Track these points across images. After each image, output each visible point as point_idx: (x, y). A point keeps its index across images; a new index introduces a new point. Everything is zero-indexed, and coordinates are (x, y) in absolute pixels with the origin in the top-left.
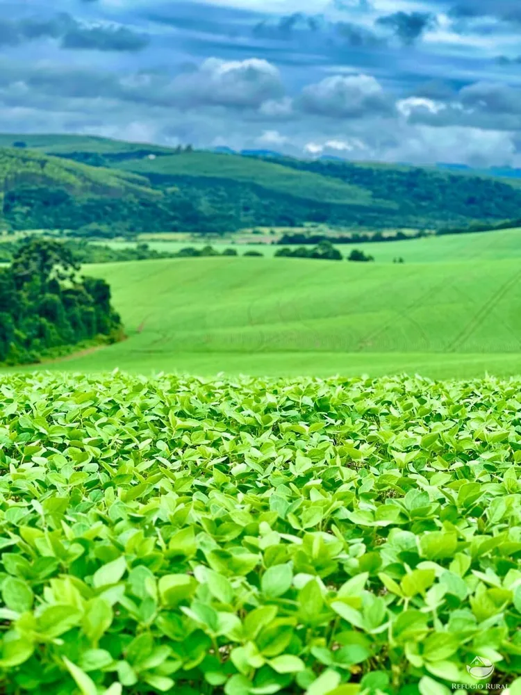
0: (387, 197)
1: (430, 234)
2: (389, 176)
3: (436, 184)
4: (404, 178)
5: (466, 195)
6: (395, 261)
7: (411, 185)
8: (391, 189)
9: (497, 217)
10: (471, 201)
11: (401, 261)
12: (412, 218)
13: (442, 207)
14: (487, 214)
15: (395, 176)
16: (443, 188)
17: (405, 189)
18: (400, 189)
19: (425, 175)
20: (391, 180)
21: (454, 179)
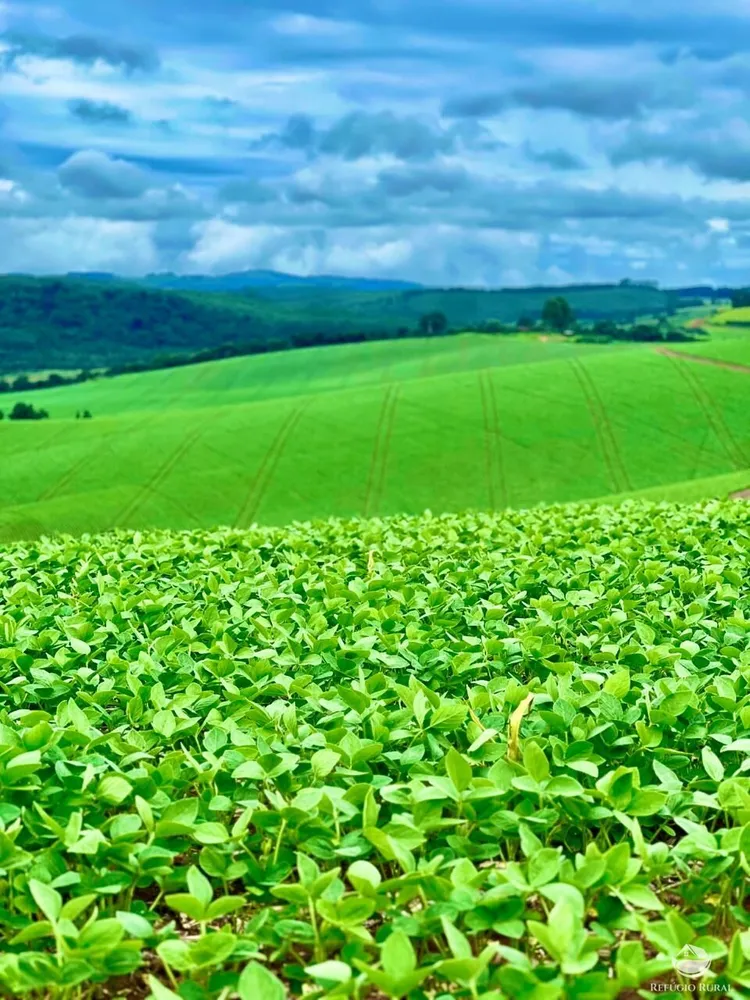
0: (15, 325)
1: (97, 375)
2: (13, 295)
3: (85, 303)
4: (37, 297)
5: (130, 317)
6: (78, 416)
7: (48, 307)
8: (19, 311)
9: (177, 345)
10: (137, 324)
11: (87, 415)
12: (56, 353)
13: (98, 335)
14: (161, 342)
15: (22, 294)
16: (95, 309)
17: (41, 312)
18: (32, 312)
19: (66, 290)
20: (18, 300)
21: (109, 295)
